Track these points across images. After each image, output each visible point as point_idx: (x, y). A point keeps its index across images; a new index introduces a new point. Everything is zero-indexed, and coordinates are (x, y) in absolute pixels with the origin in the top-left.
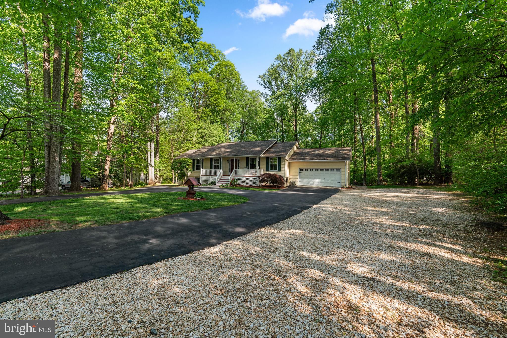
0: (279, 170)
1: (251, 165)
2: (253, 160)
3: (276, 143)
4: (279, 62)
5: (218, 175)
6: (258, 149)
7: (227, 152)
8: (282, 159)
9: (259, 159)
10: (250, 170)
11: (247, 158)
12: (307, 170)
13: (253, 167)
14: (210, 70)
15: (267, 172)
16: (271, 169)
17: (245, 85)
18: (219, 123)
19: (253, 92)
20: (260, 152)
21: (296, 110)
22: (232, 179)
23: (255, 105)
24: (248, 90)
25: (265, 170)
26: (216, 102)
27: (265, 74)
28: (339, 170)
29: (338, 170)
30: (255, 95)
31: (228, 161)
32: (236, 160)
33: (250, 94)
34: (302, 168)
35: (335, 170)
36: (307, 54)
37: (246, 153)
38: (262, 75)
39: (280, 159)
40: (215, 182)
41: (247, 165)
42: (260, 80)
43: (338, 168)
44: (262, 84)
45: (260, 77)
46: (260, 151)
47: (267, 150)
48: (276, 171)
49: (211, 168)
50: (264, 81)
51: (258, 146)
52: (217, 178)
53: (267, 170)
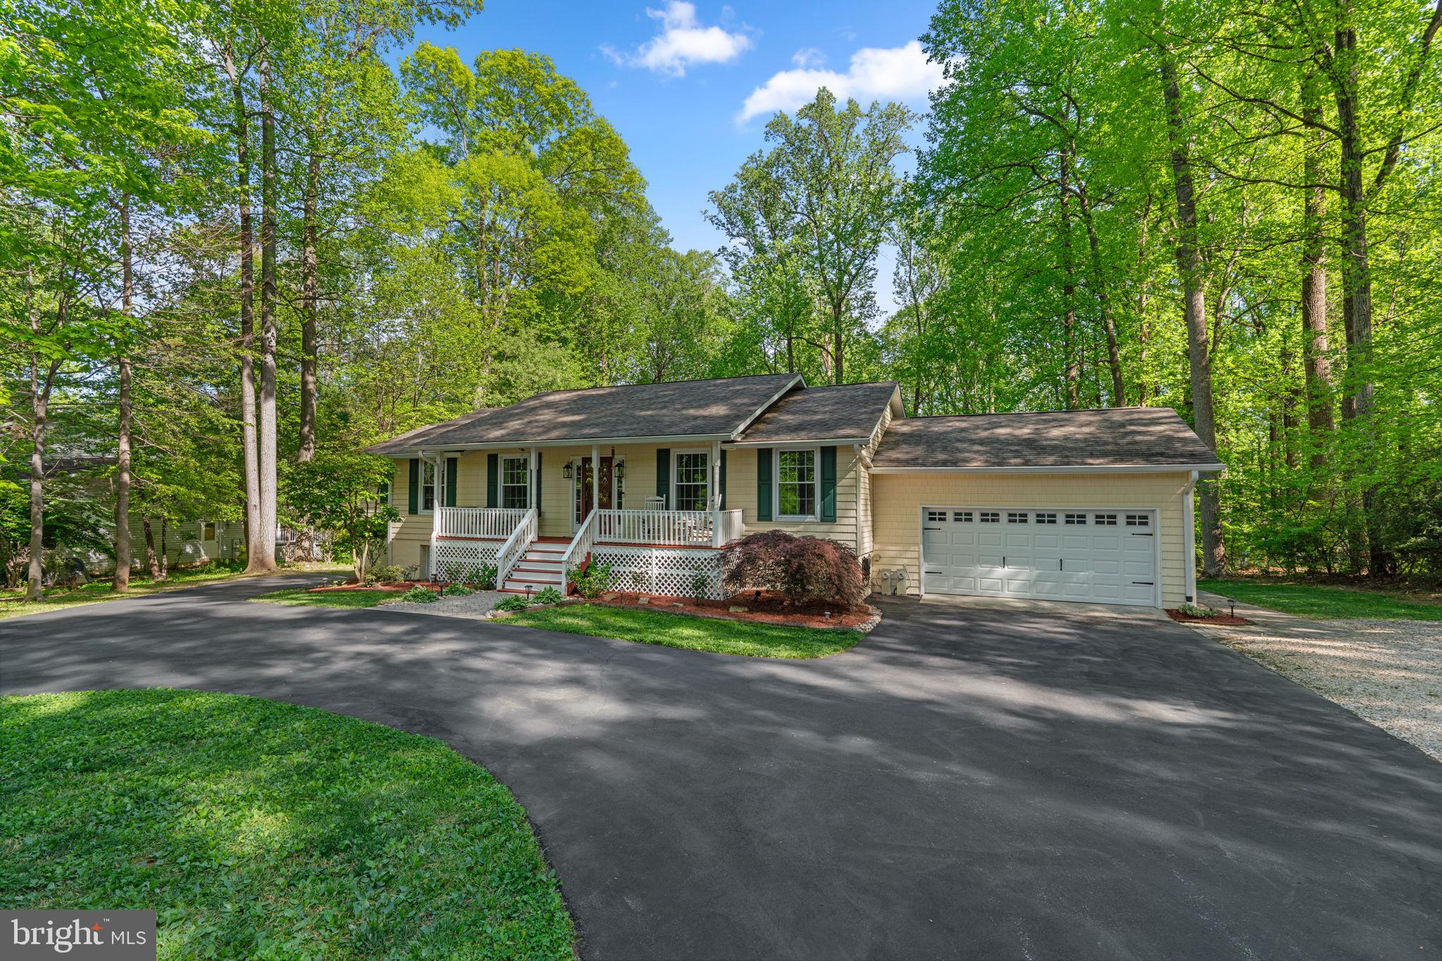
0: (829, 517)
1: (680, 489)
2: (694, 463)
3: (797, 389)
4: (781, 140)
5: (511, 539)
6: (718, 410)
7: (564, 425)
8: (840, 458)
9: (723, 454)
10: (673, 513)
11: (663, 456)
12: (963, 517)
13: (691, 499)
14: (535, 151)
15: (766, 528)
16: (783, 512)
17: (665, 228)
18: (572, 345)
19: (691, 255)
20: (727, 423)
21: (837, 307)
22: (578, 560)
23: (699, 298)
24: (672, 246)
25: (754, 513)
26: (557, 269)
27: (732, 189)
28: (1144, 520)
29: (1138, 519)
30: (696, 264)
31: (568, 467)
32: (606, 461)
33: (682, 263)
34: (936, 507)
35: (1121, 519)
36: (876, 114)
37: (655, 427)
38: (720, 189)
39: (829, 453)
40: (494, 572)
41: (662, 488)
42: (713, 210)
43: (1137, 507)
44: (720, 224)
45: (715, 198)
46: (726, 416)
47: (758, 420)
48: (810, 518)
49: (492, 503)
50: (727, 213)
51: (717, 400)
52: (504, 548)
53: (764, 514)
